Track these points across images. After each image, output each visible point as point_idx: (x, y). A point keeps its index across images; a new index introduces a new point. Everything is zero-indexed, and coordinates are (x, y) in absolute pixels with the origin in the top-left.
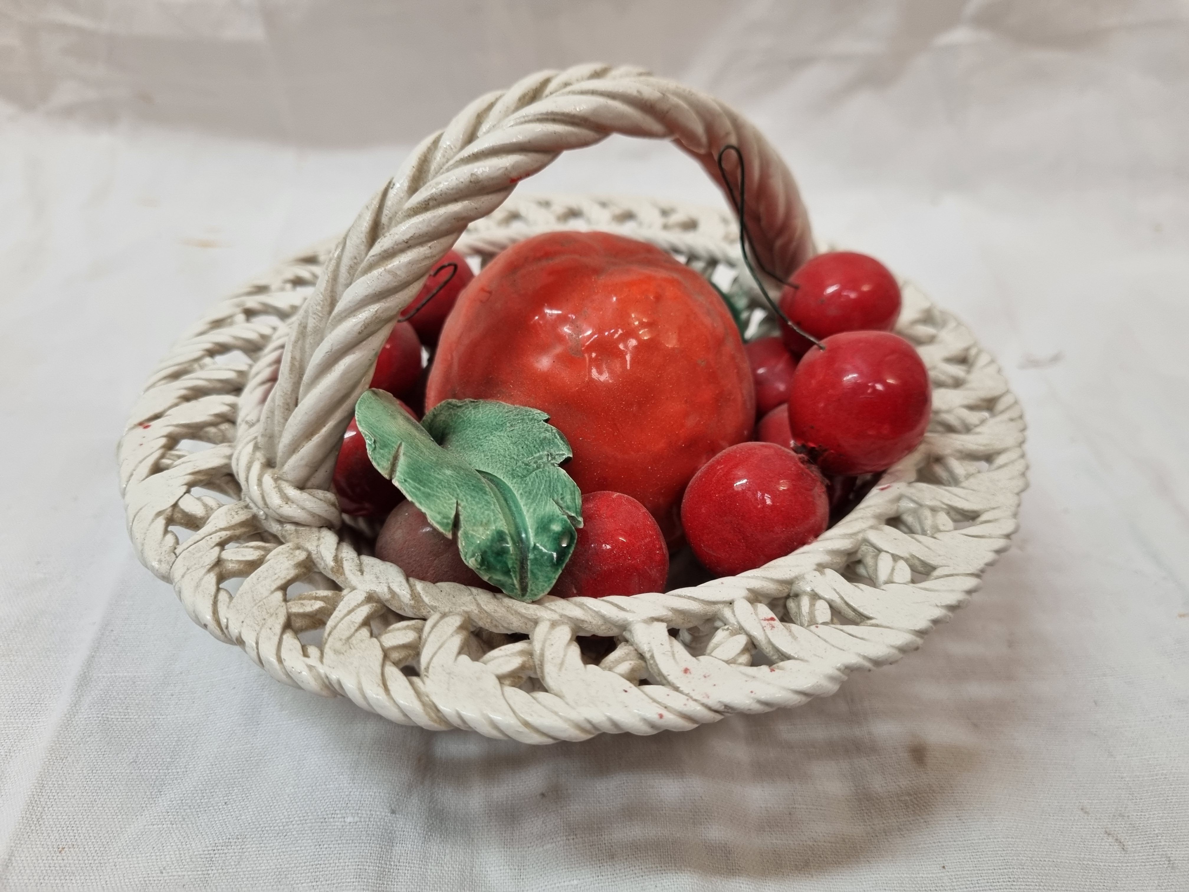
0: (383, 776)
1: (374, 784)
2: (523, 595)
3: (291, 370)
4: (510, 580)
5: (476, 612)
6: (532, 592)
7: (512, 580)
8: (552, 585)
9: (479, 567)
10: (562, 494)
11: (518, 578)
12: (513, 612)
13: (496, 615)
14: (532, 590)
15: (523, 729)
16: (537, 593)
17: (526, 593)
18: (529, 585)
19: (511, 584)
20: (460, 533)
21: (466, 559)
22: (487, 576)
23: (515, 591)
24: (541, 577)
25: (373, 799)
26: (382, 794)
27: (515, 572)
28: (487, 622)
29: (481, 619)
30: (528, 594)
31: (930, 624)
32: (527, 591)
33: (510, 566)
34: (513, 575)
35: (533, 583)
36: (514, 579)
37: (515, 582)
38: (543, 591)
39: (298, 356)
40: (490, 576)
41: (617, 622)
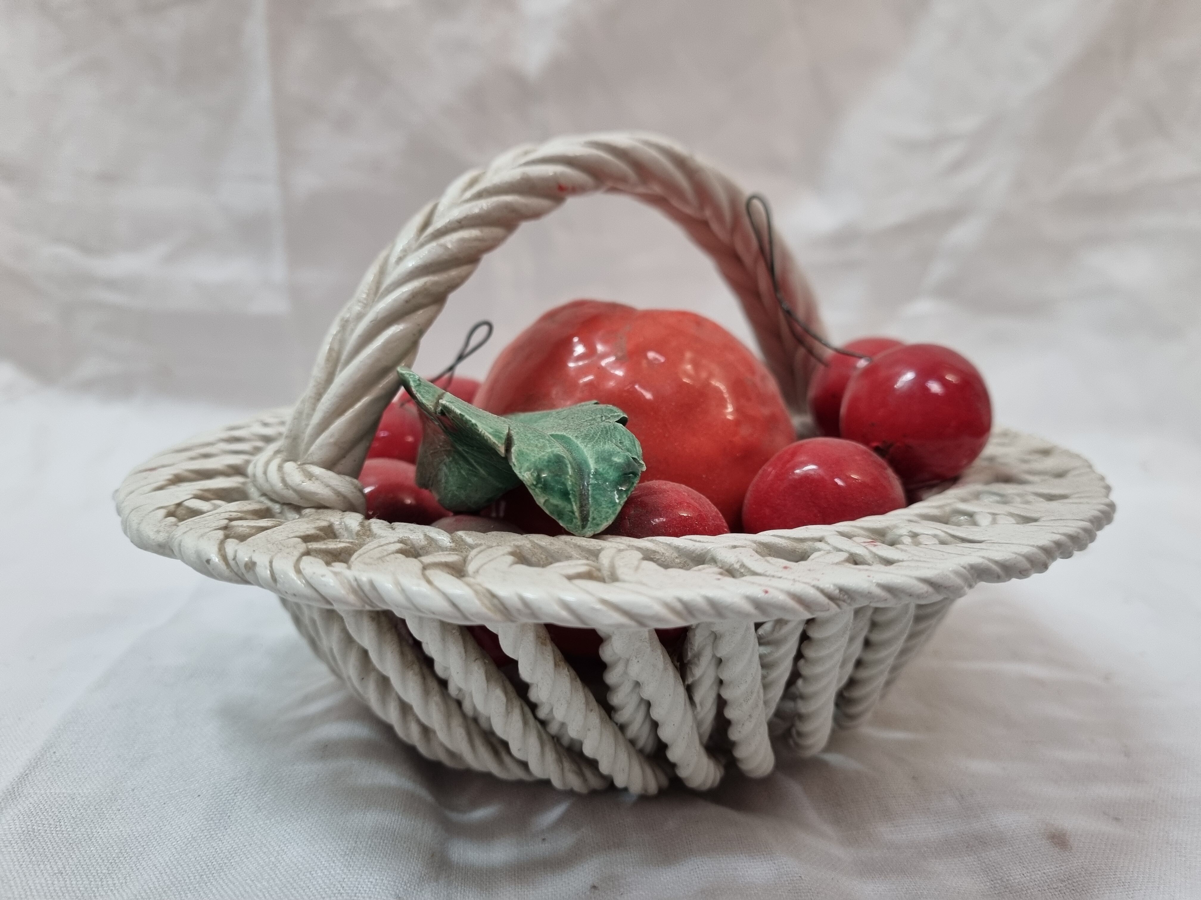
0: (387, 864)
1: (375, 871)
2: (584, 527)
3: (328, 360)
4: (569, 506)
5: (529, 546)
6: (594, 522)
7: (572, 505)
8: (618, 512)
9: (535, 483)
10: (620, 440)
11: (578, 505)
12: (572, 546)
13: (552, 547)
14: (594, 519)
15: (599, 606)
16: (600, 522)
17: (586, 524)
18: (591, 513)
19: (570, 511)
20: (514, 449)
21: (520, 472)
22: (544, 497)
23: (574, 520)
24: (604, 503)
25: (374, 885)
26: (385, 882)
27: (575, 496)
28: (542, 558)
29: (534, 554)
30: (589, 524)
31: (1052, 545)
32: (588, 521)
33: (569, 488)
34: (572, 500)
35: (595, 509)
36: (574, 504)
37: (575, 508)
38: (606, 519)
39: (336, 347)
40: (547, 498)
41: (693, 552)
